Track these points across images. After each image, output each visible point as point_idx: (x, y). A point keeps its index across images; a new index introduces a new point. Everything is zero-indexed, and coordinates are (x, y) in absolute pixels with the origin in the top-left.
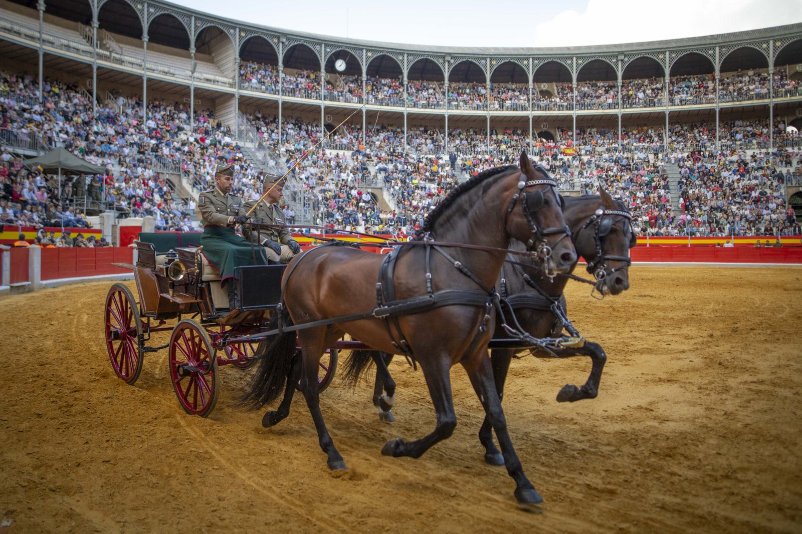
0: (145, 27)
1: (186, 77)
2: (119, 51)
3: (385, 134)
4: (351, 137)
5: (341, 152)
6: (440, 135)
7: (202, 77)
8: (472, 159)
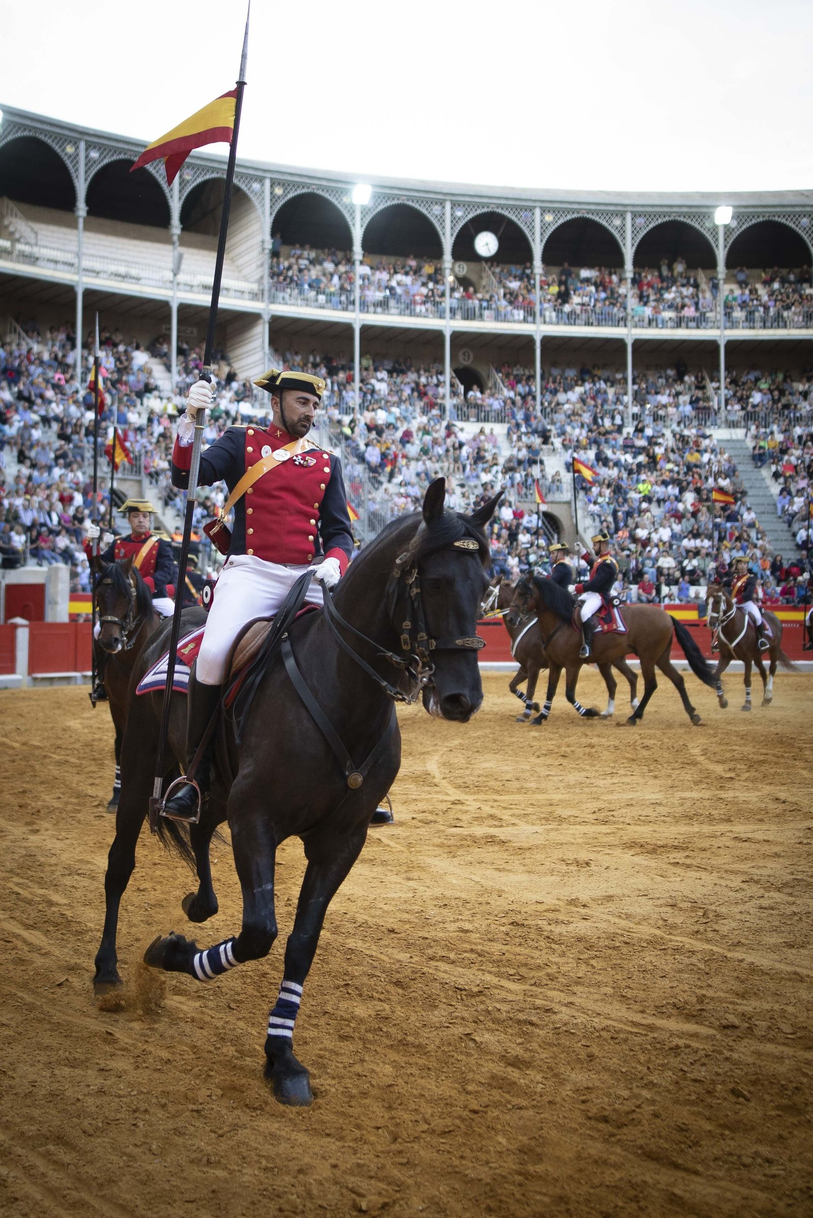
0: (81, 188)
1: (164, 284)
2: (31, 237)
3: (588, 386)
4: (512, 394)
5: (488, 427)
6: (711, 386)
7: (195, 283)
8: (779, 437)
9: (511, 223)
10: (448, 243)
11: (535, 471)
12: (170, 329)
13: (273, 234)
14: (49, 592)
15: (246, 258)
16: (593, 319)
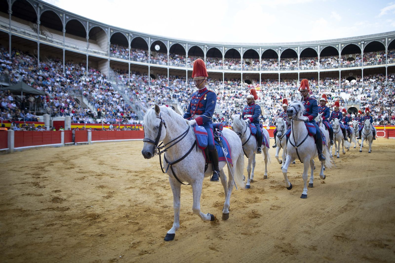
0: (64, 25)
2: (50, 36)
3: (178, 79)
9: (163, 43)
10: (149, 47)
12: (86, 62)
14: (66, 123)
16: (179, 65)
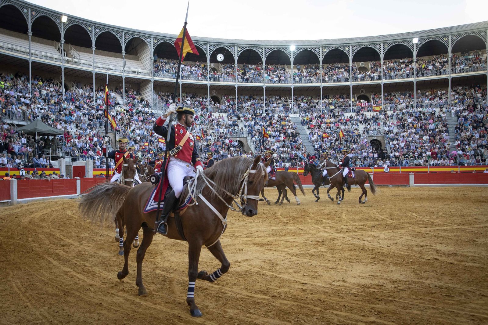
0: (94, 41)
1: (120, 71)
2: (78, 56)
3: (252, 101)
4: (229, 104)
5: (221, 114)
6: (289, 101)
7: (130, 71)
8: (310, 116)
9: (228, 50)
10: (208, 57)
11: (236, 127)
12: (123, 85)
13: (154, 55)
14: (87, 168)
15: (146, 62)
16: (253, 81)
